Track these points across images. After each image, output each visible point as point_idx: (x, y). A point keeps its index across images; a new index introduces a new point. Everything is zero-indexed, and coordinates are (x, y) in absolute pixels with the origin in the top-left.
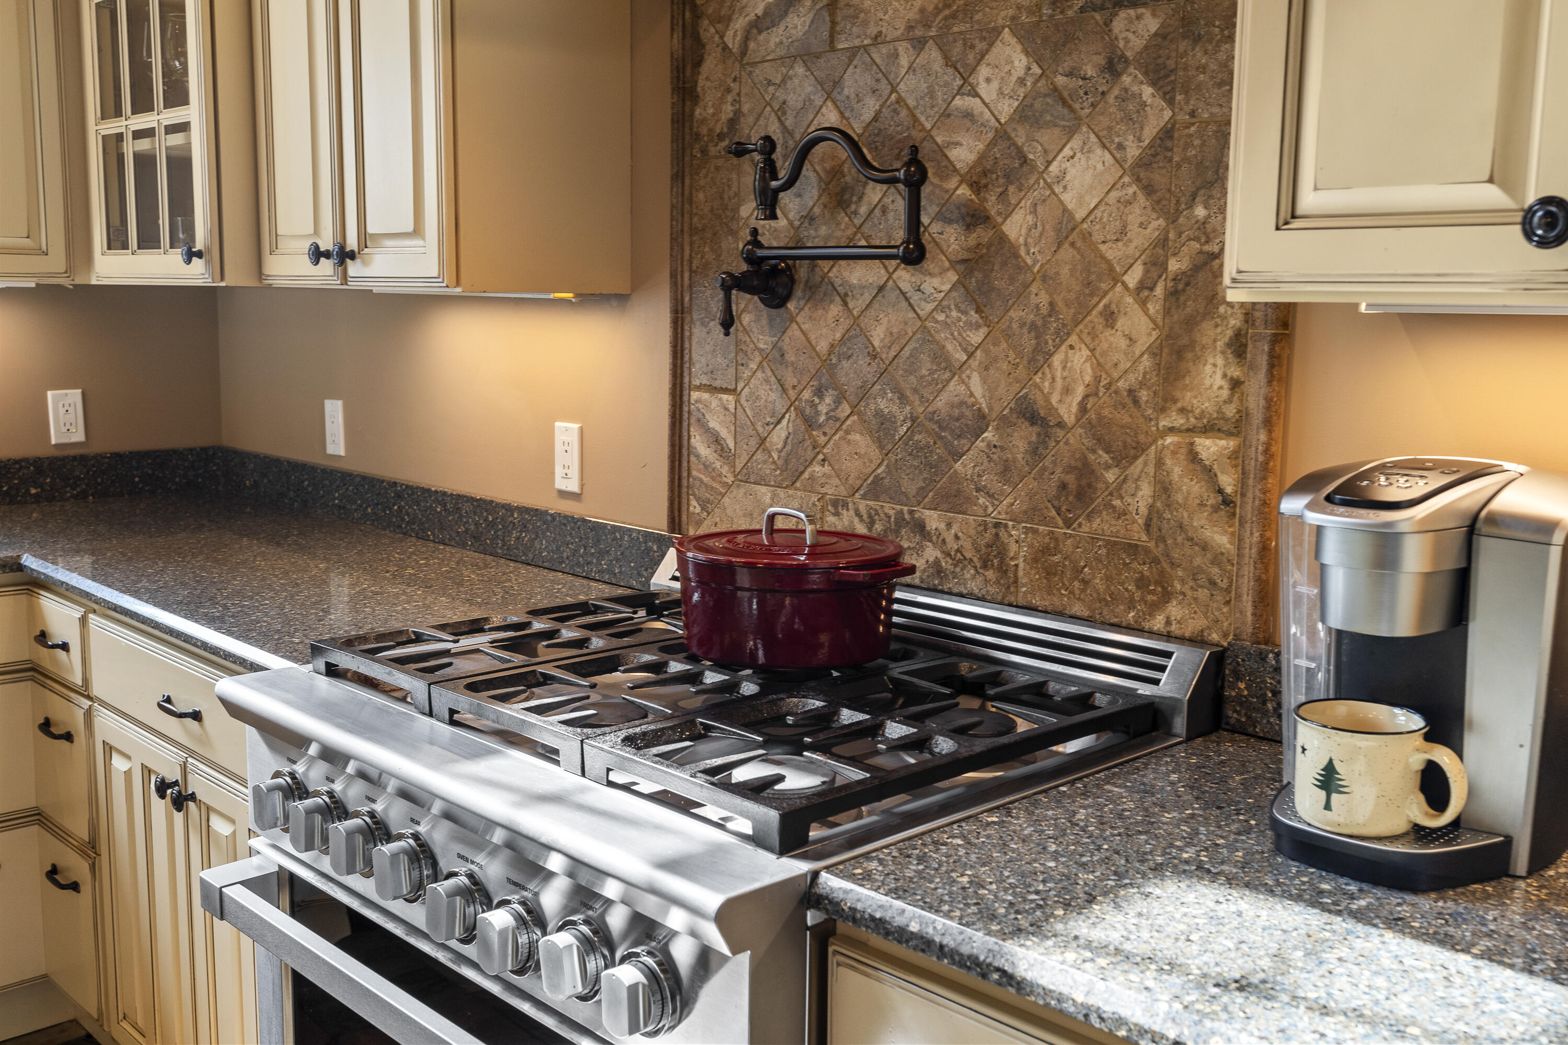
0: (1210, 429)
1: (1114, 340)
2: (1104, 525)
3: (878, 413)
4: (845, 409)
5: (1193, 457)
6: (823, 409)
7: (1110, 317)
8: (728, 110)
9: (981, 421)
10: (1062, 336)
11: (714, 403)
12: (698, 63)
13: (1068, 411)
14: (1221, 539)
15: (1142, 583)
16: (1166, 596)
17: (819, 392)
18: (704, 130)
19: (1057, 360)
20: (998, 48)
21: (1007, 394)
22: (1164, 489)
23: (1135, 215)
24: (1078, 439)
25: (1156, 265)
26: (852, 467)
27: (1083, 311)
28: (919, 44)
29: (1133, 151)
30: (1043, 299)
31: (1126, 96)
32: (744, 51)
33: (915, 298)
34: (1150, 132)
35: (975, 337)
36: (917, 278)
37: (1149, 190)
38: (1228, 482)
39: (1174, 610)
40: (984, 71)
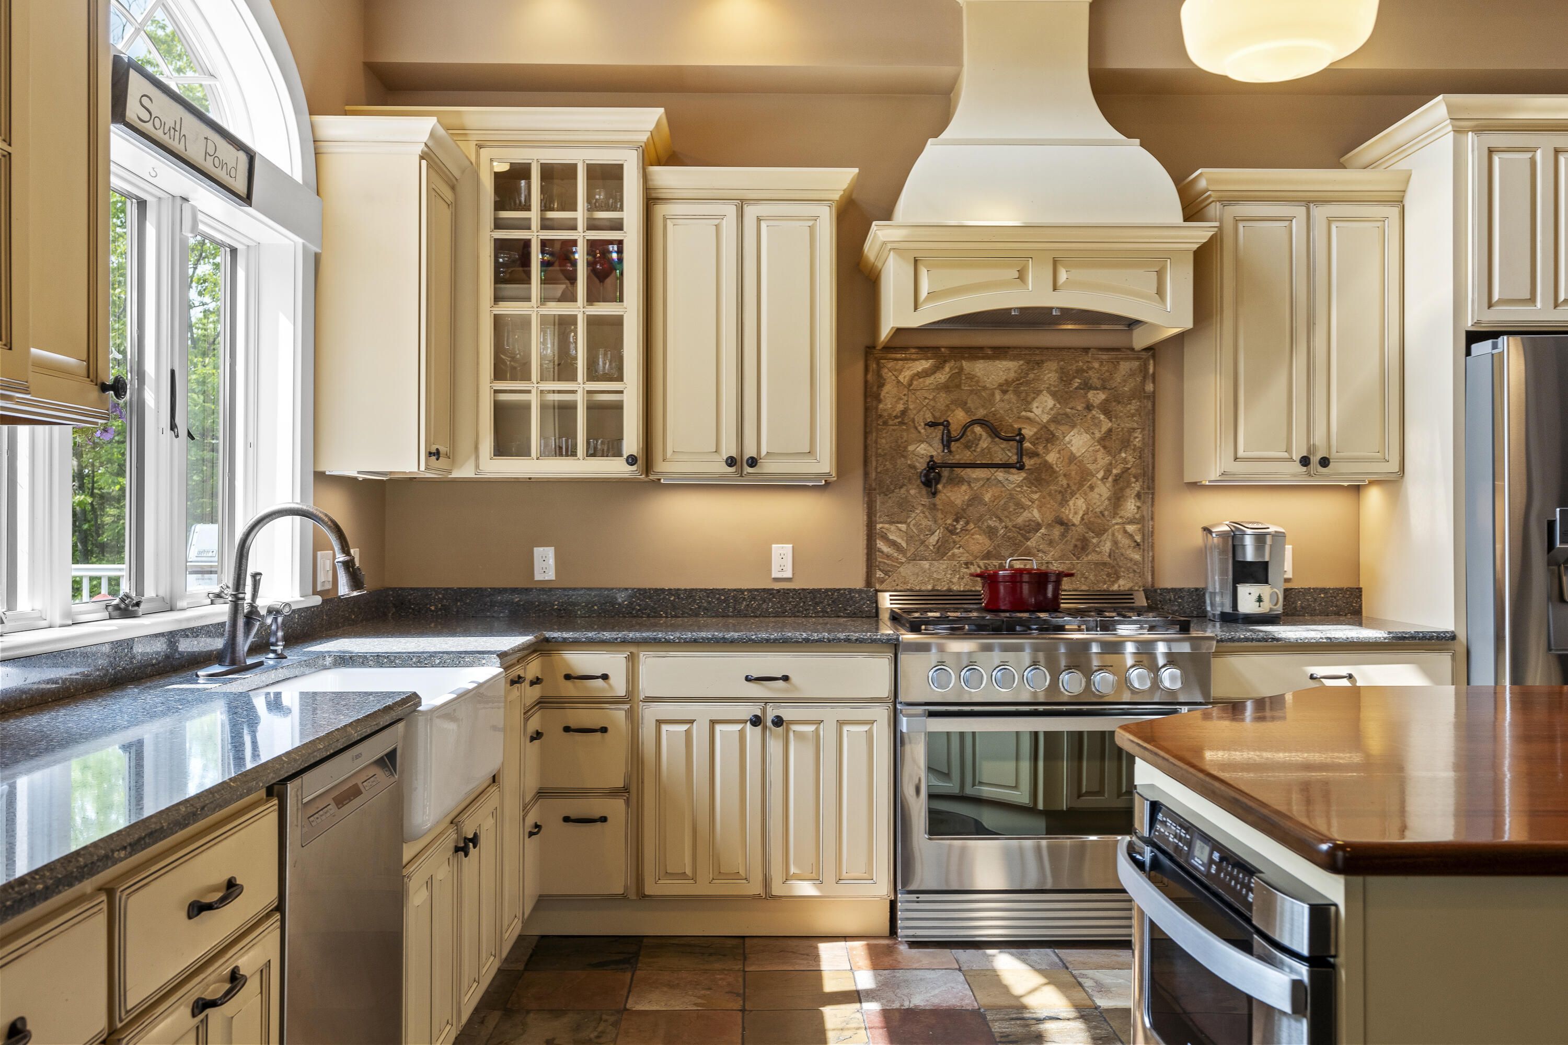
0: (1131, 522)
1: (1094, 495)
2: (1093, 557)
3: (989, 527)
4: (971, 526)
5: (1125, 532)
6: (959, 526)
7: (1092, 488)
8: (900, 407)
9: (1038, 526)
10: (1073, 494)
11: (893, 528)
12: (881, 386)
13: (1076, 520)
14: (1137, 557)
15: (1109, 575)
16: (1118, 578)
17: (957, 520)
18: (885, 414)
19: (1071, 503)
20: (1041, 398)
21: (1050, 517)
22: (1115, 543)
23: (1100, 455)
24: (1081, 529)
25: (1108, 471)
26: (975, 549)
27: (1081, 485)
28: (1005, 392)
29: (1098, 435)
30: (1065, 482)
31: (1093, 418)
32: (910, 384)
33: (1005, 483)
34: (1104, 429)
35: (1035, 496)
36: (1007, 476)
37: (1105, 447)
38: (1138, 538)
39: (1121, 582)
40: (1035, 404)
